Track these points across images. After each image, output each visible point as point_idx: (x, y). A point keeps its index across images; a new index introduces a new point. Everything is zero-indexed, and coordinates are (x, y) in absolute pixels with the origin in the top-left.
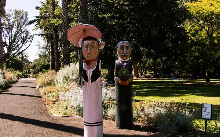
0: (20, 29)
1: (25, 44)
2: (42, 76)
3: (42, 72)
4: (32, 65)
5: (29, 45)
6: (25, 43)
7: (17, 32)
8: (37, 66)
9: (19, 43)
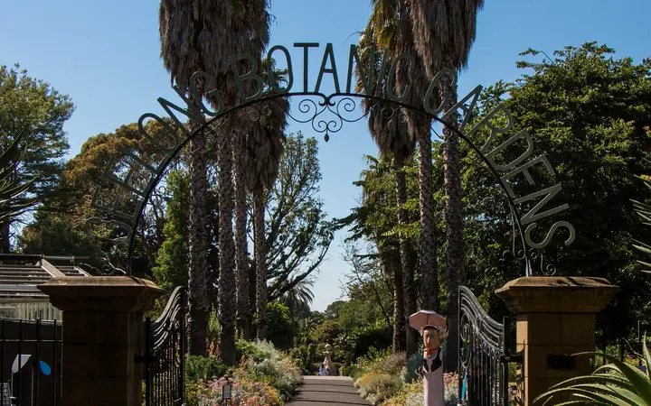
0: (290, 204)
1: (306, 254)
2: (368, 368)
3: (368, 357)
4: (324, 327)
5: (321, 258)
6: (306, 250)
7: (281, 213)
8: (342, 331)
9: (287, 250)
